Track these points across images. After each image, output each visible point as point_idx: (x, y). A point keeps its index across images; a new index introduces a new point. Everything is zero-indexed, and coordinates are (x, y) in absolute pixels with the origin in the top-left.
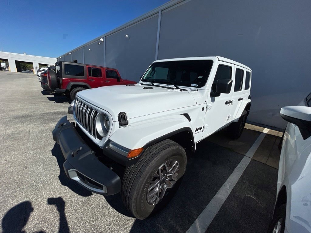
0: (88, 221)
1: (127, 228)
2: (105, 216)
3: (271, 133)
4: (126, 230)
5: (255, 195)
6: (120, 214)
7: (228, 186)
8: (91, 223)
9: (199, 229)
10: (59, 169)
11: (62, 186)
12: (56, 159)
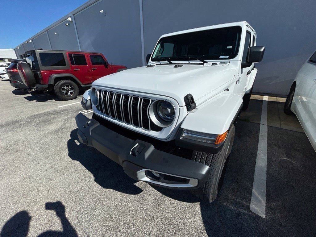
0: (154, 217)
1: (197, 214)
2: (168, 208)
3: (270, 100)
4: (197, 216)
5: (288, 156)
6: (182, 203)
7: (262, 154)
8: (159, 218)
9: (259, 197)
10: (90, 172)
11: (105, 189)
12: (79, 163)
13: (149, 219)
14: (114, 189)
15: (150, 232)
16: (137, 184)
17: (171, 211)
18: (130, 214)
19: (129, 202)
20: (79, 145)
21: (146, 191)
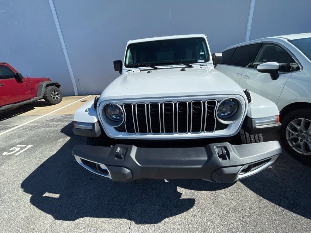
1: (245, 189)
4: (247, 191)
8: (230, 212)
10: (118, 220)
11: (160, 224)
12: (89, 218)
13: (225, 218)
14: (168, 217)
15: (238, 228)
16: (183, 197)
17: (231, 200)
18: (209, 228)
19: (195, 217)
20: (60, 196)
21: (197, 197)
